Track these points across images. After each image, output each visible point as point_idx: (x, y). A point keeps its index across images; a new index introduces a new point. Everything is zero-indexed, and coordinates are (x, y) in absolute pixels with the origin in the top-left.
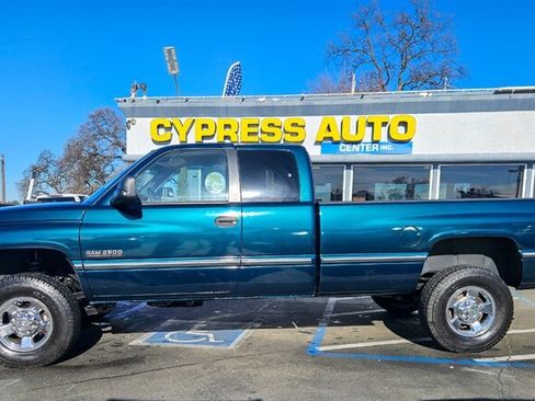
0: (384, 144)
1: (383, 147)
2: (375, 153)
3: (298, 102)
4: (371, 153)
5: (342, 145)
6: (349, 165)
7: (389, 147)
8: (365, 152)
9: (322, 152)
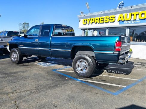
0: (138, 20)
1: (137, 21)
2: (134, 23)
3: (114, 11)
4: (133, 23)
5: (125, 22)
6: (128, 27)
7: (139, 21)
8: (131, 23)
9: (120, 24)
